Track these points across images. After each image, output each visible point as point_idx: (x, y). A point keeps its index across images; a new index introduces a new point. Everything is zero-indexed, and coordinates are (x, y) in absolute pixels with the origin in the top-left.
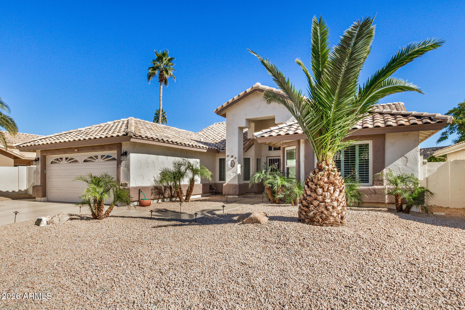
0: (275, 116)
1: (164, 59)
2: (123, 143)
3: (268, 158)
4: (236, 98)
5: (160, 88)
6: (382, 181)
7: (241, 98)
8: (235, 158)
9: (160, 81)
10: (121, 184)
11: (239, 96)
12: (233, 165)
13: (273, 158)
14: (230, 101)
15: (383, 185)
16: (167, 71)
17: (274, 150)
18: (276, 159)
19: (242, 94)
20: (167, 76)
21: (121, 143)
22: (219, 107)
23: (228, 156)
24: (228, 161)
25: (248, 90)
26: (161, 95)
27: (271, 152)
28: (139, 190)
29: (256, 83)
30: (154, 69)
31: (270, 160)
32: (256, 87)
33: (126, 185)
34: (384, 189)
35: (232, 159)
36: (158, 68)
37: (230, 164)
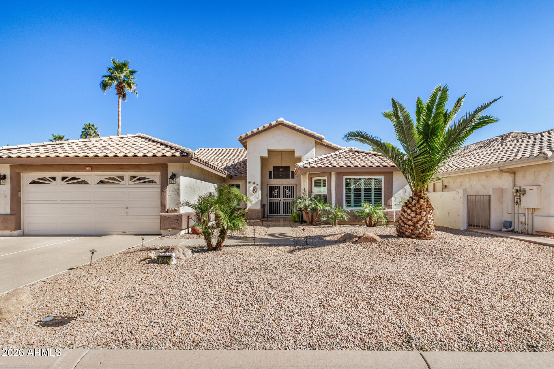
0: (295, 149)
1: (125, 69)
2: (169, 164)
3: (269, 186)
4: (261, 128)
5: (119, 101)
6: (391, 205)
7: (265, 130)
8: (257, 185)
9: (118, 94)
10: (167, 211)
11: (264, 127)
12: (255, 191)
13: (273, 185)
14: (255, 130)
15: (391, 208)
16: (129, 85)
17: (274, 178)
18: (276, 187)
19: (267, 125)
20: (127, 89)
21: (167, 164)
22: (243, 135)
23: (250, 183)
24: (250, 187)
25: (273, 123)
26: (120, 110)
27: (270, 180)
28: (188, 217)
29: (280, 118)
30: (112, 78)
31: (270, 187)
32: (280, 122)
33: (175, 211)
34: (392, 212)
35: (254, 186)
36: (116, 78)
37: (252, 190)
